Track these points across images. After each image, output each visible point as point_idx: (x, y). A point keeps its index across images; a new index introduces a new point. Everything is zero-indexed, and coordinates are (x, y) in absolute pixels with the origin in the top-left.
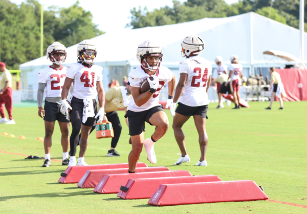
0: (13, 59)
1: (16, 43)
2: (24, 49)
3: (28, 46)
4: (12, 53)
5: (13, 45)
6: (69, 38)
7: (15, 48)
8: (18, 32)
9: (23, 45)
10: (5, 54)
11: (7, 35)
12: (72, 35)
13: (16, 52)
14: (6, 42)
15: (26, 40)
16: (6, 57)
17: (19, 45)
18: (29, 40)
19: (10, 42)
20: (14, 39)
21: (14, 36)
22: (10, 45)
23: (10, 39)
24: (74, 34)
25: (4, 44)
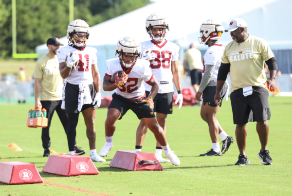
0: (35, 40)
1: (39, 18)
2: (50, 27)
3: (55, 23)
4: (34, 31)
5: (35, 21)
6: (110, 11)
7: (39, 25)
8: (42, 4)
9: (49, 21)
10: (25, 33)
11: (27, 8)
12: (113, 7)
13: (39, 30)
14: (26, 17)
15: (52, 15)
16: (25, 38)
17: (43, 21)
18: (56, 14)
19: (31, 17)
20: (37, 14)
21: (37, 9)
22: (31, 21)
23: (31, 13)
24: (117, 6)
25: (23, 20)
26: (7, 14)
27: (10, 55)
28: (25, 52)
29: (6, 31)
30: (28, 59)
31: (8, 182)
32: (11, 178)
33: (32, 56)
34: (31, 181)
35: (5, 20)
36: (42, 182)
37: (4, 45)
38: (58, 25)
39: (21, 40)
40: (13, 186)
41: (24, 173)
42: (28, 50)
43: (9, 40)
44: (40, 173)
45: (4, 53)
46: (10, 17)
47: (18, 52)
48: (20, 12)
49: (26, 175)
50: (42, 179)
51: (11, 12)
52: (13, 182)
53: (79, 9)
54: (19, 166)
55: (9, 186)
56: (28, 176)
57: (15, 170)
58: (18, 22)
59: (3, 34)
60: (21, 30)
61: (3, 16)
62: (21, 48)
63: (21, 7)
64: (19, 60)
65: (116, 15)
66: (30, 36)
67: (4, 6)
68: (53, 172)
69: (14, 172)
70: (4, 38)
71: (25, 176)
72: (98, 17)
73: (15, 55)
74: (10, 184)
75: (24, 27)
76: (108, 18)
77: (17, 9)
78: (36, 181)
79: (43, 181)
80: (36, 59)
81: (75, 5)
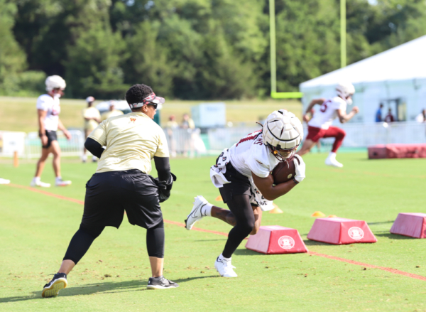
0: (299, 75)
1: (304, 48)
2: (317, 58)
3: (324, 54)
4: (298, 64)
5: (299, 52)
6: (392, 38)
7: (303, 57)
8: (307, 30)
9: (316, 52)
10: (286, 67)
11: (288, 36)
12: (396, 33)
13: (303, 63)
14: (287, 46)
15: (320, 43)
16: (287, 72)
17: (308, 52)
18: (325, 42)
19: (294, 47)
20: (301, 43)
21: (301, 37)
22: (293, 52)
23: (294, 42)
24: (400, 32)
25: (284, 50)
26: (264, 43)
27: (268, 94)
28: (286, 91)
29: (263, 65)
30: (290, 99)
31: (265, 251)
32: (269, 246)
33: (295, 95)
34: (294, 250)
35: (262, 51)
36: (306, 252)
37: (262, 82)
38: (327, 57)
39: (282, 75)
40: (271, 256)
41: (284, 240)
42: (291, 88)
43: (267, 76)
44: (305, 241)
45: (261, 92)
46: (268, 48)
47: (278, 91)
48: (281, 41)
49: (287, 243)
50: (307, 248)
51: (269, 41)
52: (272, 251)
53: (353, 37)
54: (278, 231)
55: (266, 256)
56: (289, 244)
57: (273, 236)
58: (277, 54)
59: (260, 69)
60: (282, 63)
61: (260, 46)
62: (282, 85)
63: (282, 35)
64: (280, 100)
65: (399, 43)
66: (293, 70)
67: (260, 34)
68: (320, 239)
69: (273, 239)
70: (261, 73)
71: (285, 244)
72: (377, 46)
73: (274, 94)
74: (268, 254)
75: (285, 59)
76: (389, 47)
77: (277, 38)
78: (299, 250)
79: (308, 250)
80: (300, 100)
81: (348, 31)
